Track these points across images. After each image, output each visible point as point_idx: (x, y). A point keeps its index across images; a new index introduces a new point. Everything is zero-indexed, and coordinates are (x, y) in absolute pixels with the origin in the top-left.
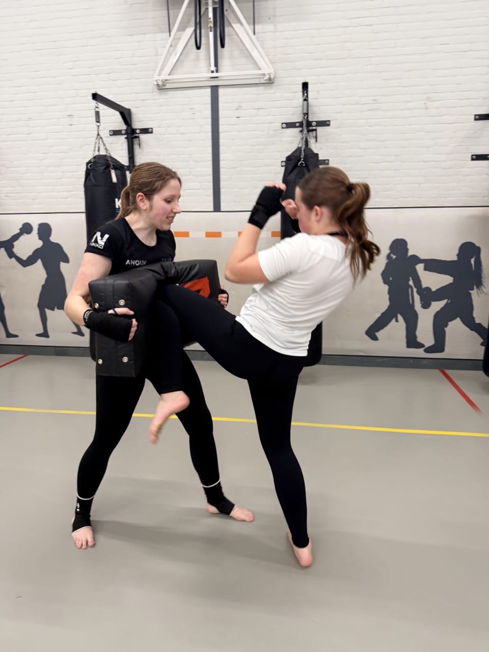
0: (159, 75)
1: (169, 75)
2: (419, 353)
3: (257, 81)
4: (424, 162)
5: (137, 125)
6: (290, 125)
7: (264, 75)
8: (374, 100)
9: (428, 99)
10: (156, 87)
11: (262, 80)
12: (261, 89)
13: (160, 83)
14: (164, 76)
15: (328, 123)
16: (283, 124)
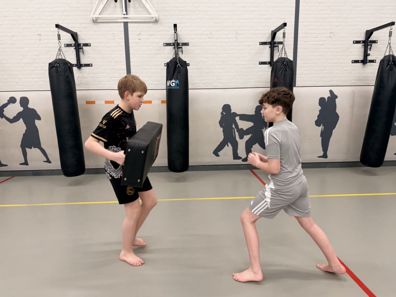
0: (94, 14)
1: (99, 15)
2: (239, 162)
3: (149, 21)
4: (237, 65)
5: (81, 41)
6: (168, 44)
7: (153, 17)
8: (211, 33)
9: (237, 34)
10: (92, 21)
11: (151, 20)
12: (151, 25)
13: (94, 19)
14: (96, 15)
15: (188, 44)
16: (164, 44)
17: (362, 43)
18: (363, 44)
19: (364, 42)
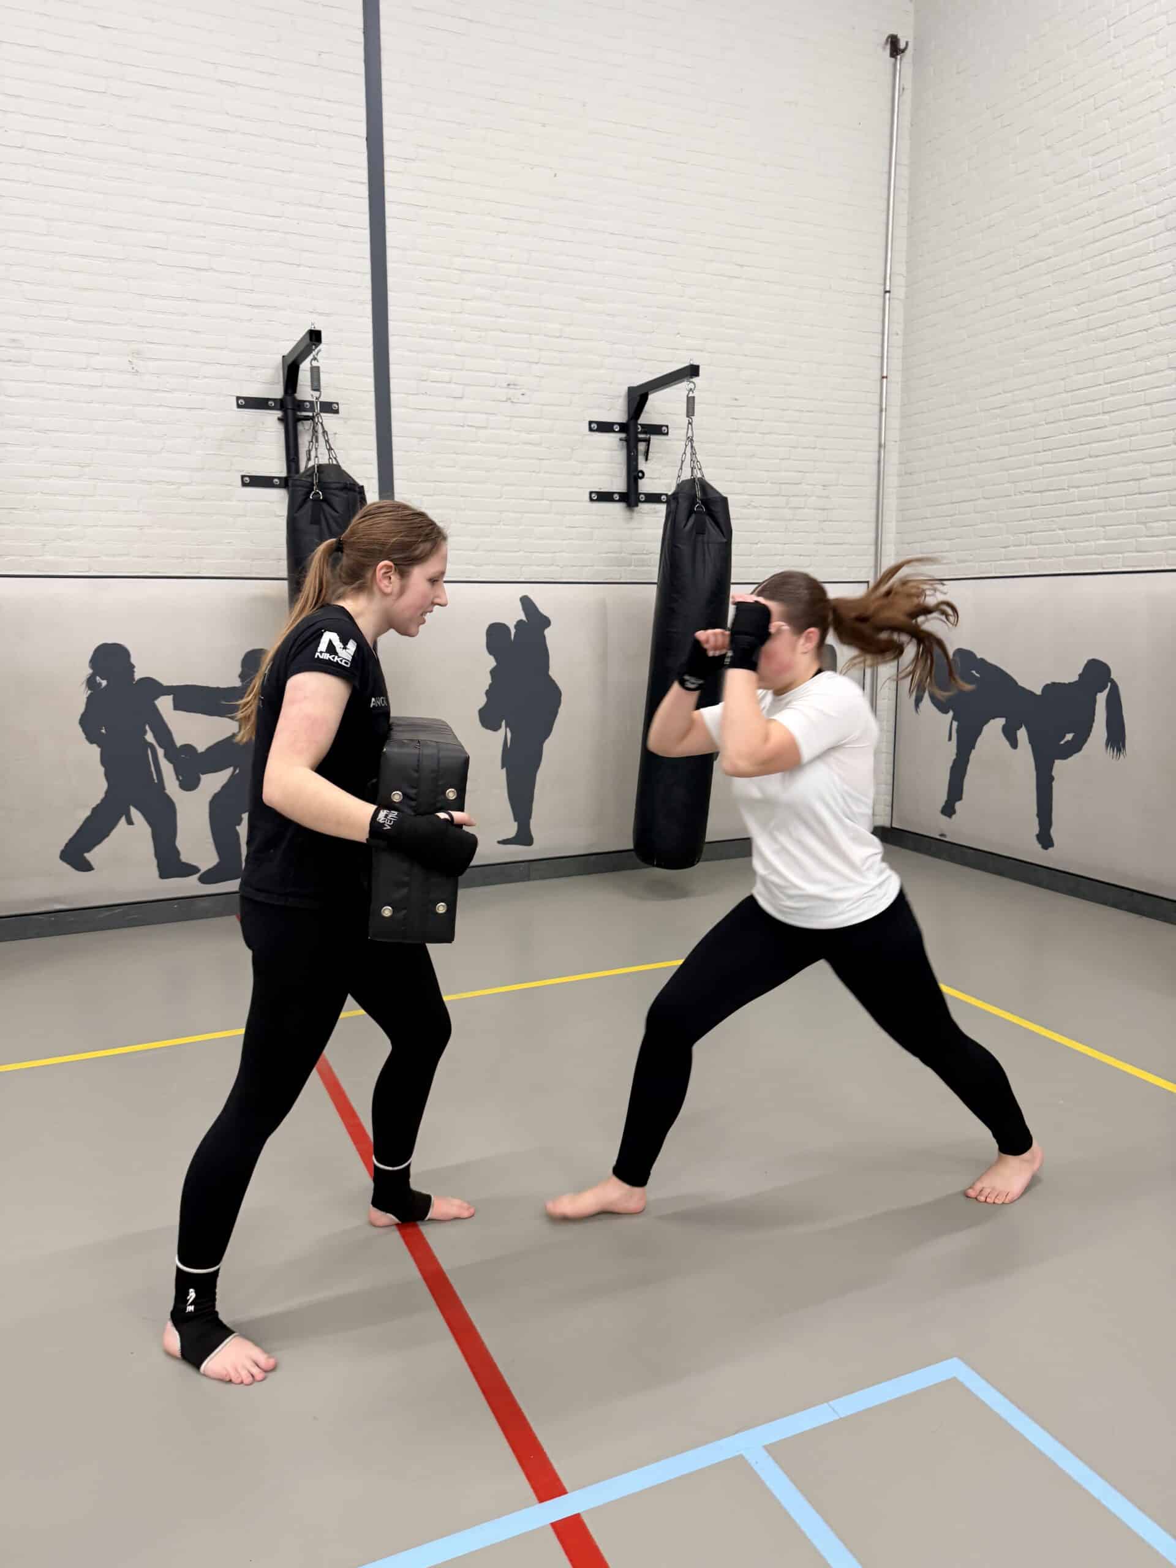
9: (137, 354)
17: (620, 431)
18: (623, 435)
19: (624, 427)
